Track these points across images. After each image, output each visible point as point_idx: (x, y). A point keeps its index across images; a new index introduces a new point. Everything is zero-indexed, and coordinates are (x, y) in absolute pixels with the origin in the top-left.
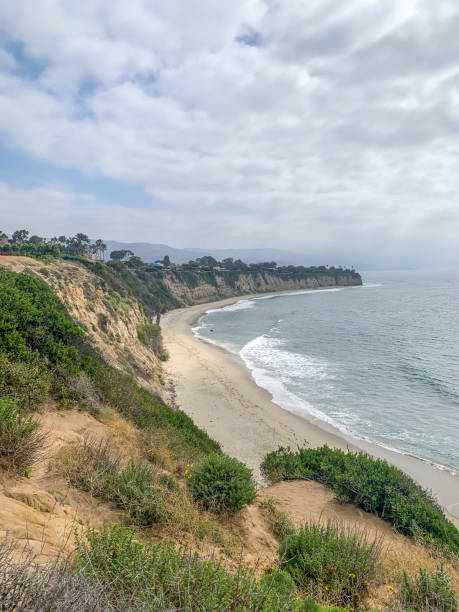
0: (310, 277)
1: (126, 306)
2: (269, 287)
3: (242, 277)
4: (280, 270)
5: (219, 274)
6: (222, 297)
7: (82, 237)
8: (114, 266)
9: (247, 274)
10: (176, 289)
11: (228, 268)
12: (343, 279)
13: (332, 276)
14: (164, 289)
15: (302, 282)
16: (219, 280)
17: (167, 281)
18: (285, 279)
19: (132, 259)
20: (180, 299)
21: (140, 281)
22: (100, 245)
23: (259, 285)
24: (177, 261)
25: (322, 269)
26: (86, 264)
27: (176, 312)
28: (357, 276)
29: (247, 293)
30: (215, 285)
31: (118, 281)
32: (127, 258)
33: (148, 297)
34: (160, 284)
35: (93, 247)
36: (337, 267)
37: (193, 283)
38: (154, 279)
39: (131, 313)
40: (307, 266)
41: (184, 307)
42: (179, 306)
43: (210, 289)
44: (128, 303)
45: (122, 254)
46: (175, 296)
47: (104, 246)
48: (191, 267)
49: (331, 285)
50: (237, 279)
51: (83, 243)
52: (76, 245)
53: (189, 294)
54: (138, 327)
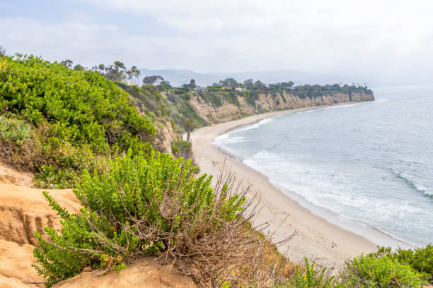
0: (325, 94)
1: (161, 124)
2: (287, 105)
3: (262, 97)
4: (297, 89)
5: (241, 94)
6: (244, 115)
7: (119, 64)
8: (148, 89)
9: (267, 94)
10: (202, 109)
11: (248, 89)
12: (356, 96)
13: (345, 93)
14: (191, 109)
15: (318, 99)
16: (241, 100)
17: (194, 102)
18: (302, 97)
19: (163, 83)
20: (205, 118)
21: (170, 103)
22: (135, 71)
23: (278, 103)
24: (202, 84)
25: (336, 86)
26: (124, 87)
27: (204, 129)
28: (370, 92)
29: (267, 111)
30: (238, 105)
31: (152, 102)
32: (157, 83)
33: (178, 117)
34: (188, 105)
35: (129, 73)
36: (350, 84)
37: (217, 103)
38: (182, 101)
39: (165, 130)
40: (323, 84)
41: (210, 125)
42: (205, 124)
43: (233, 108)
44: (162, 121)
45: (154, 78)
46: (201, 115)
47: (138, 72)
48: (215, 88)
49: (345, 101)
50: (257, 98)
51: (120, 69)
52: (115, 72)
53: (214, 114)
54: (172, 143)
